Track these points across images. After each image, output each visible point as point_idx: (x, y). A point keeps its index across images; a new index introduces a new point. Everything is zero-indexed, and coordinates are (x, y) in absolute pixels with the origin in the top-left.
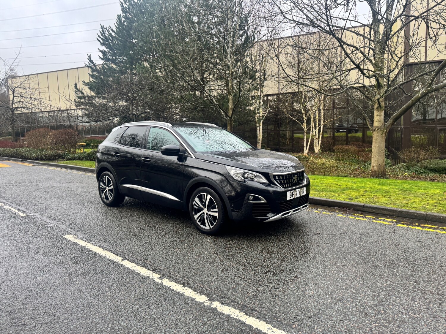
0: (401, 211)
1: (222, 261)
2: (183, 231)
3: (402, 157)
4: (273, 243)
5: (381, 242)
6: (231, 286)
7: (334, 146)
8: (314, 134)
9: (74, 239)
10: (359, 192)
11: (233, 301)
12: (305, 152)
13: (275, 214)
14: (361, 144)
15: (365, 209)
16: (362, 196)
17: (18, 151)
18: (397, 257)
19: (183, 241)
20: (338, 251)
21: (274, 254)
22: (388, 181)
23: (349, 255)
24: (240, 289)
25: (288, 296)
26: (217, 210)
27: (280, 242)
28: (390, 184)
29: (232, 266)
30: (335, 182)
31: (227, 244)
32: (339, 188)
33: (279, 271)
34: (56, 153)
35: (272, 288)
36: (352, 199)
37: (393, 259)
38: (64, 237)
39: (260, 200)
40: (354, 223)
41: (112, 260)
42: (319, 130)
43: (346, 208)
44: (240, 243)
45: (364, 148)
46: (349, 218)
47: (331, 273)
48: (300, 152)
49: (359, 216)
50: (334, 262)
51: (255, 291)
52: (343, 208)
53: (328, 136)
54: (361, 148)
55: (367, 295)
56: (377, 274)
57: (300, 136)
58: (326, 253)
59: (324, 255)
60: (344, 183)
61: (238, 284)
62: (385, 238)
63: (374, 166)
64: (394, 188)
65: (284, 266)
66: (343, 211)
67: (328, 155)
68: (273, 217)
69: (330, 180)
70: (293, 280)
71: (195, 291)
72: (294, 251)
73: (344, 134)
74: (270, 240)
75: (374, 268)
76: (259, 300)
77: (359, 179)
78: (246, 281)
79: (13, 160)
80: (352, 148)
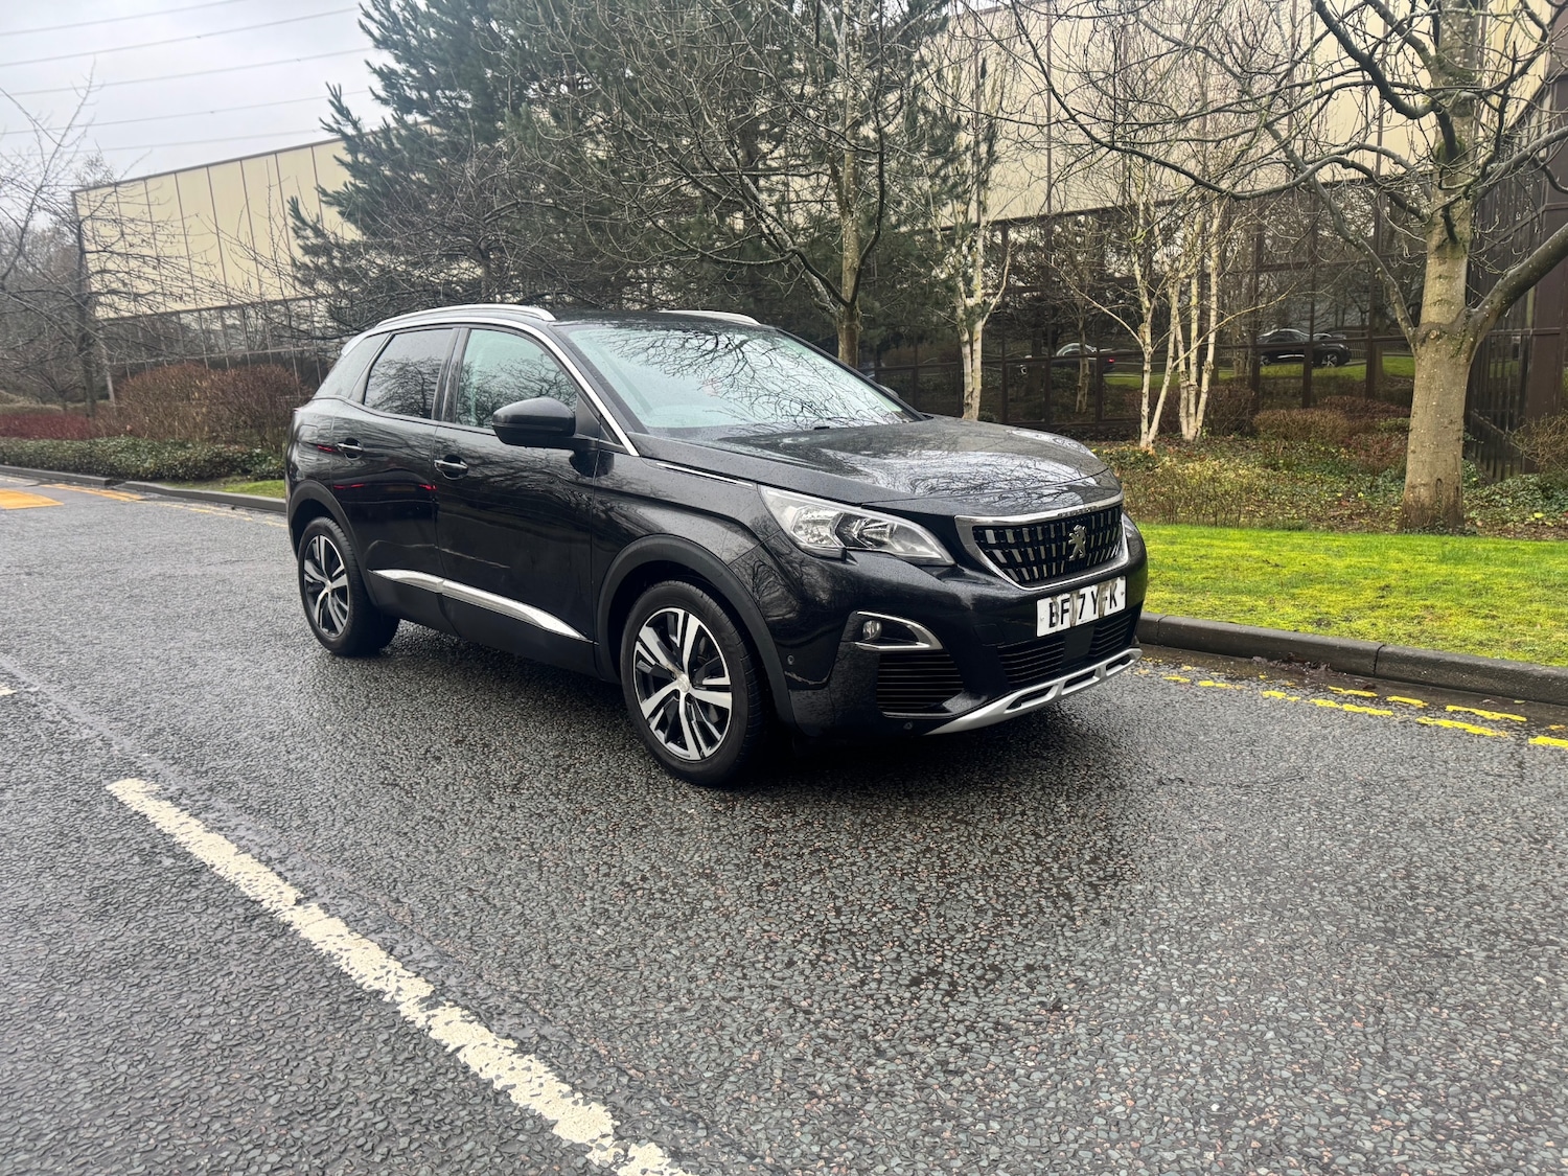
0: (1545, 678)
1: (727, 917)
2: (596, 763)
3: (1522, 448)
4: (967, 824)
5: (1460, 822)
6: (738, 1052)
7: (1256, 411)
8: (1182, 367)
9: (143, 796)
10: (1356, 594)
11: (732, 1144)
12: (1143, 436)
13: (984, 698)
14: (1361, 402)
15: (1384, 668)
16: (1372, 608)
17: (97, 450)
18: (1545, 905)
19: (584, 812)
20: (1261, 871)
21: (967, 879)
22: (1481, 545)
23: (1313, 889)
24: (778, 1073)
25: (1003, 1121)
26: (725, 681)
27: (1000, 820)
28: (1487, 558)
29: (765, 941)
30: (1257, 553)
31: (766, 831)
32: (1271, 574)
33: (979, 972)
34: (219, 455)
35: (931, 1068)
36: (1328, 624)
37: (1525, 914)
38: (108, 788)
39: (911, 637)
40: (1337, 732)
41: (254, 902)
42: (1202, 351)
43: (1303, 662)
44: (824, 827)
45: (1373, 418)
46: (1313, 707)
47: (1224, 988)
48: (1124, 438)
49: (1357, 697)
50: (1240, 928)
51: (848, 1087)
52: (1289, 661)
53: (1234, 376)
54: (1360, 417)
55: (1408, 1127)
56: (1451, 1001)
57: (1129, 379)
58: (1206, 881)
59: (1197, 889)
60: (1293, 555)
61: (774, 1040)
62: (1481, 805)
63: (1414, 487)
64: (1507, 574)
65: (1004, 946)
66: (1290, 674)
67: (1231, 447)
68: (971, 714)
69: (1239, 544)
70: (1037, 1024)
71: (564, 1080)
72: (1060, 869)
73: (1296, 369)
74: (956, 813)
75: (1433, 962)
76: (861, 1140)
77: (1357, 540)
78: (817, 1023)
79: (81, 482)
80: (1327, 418)
